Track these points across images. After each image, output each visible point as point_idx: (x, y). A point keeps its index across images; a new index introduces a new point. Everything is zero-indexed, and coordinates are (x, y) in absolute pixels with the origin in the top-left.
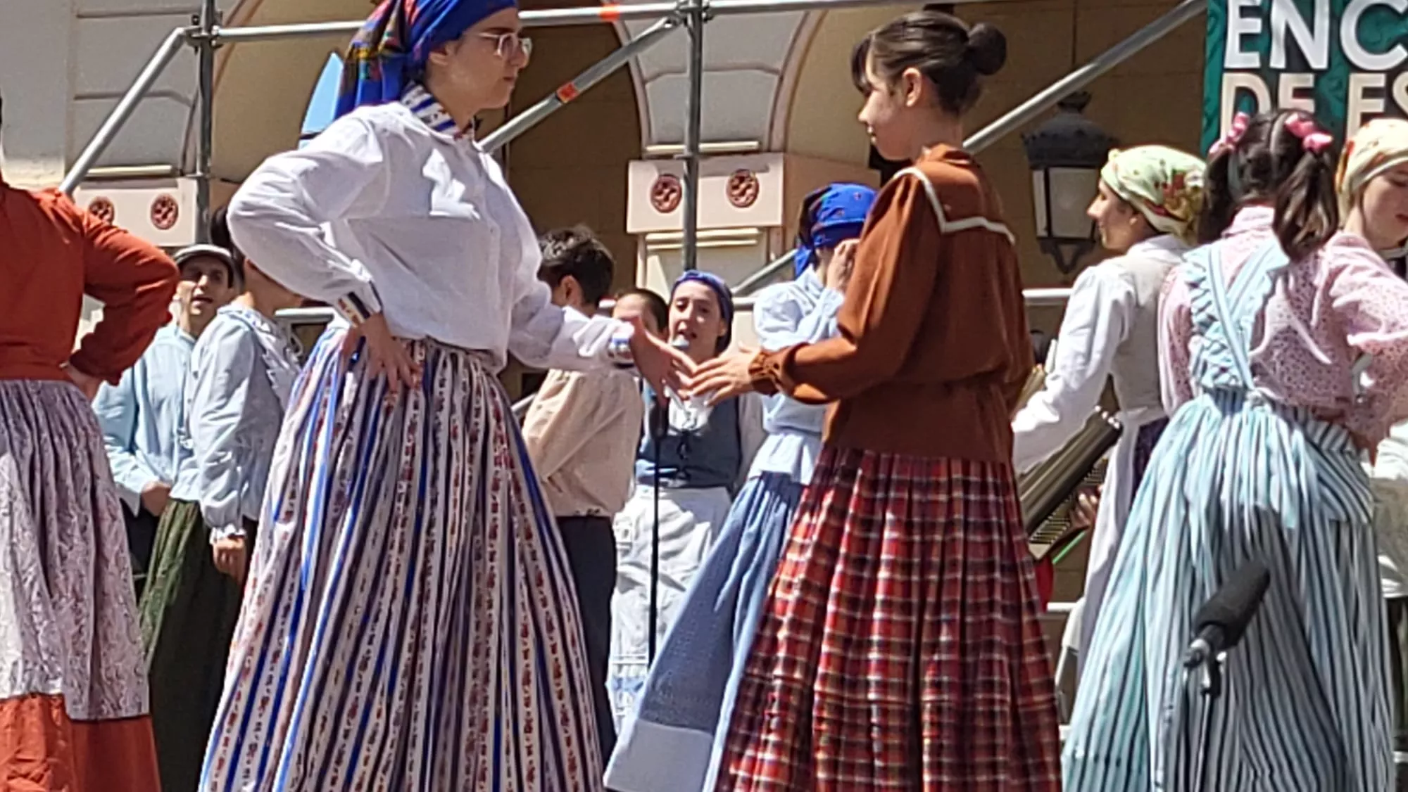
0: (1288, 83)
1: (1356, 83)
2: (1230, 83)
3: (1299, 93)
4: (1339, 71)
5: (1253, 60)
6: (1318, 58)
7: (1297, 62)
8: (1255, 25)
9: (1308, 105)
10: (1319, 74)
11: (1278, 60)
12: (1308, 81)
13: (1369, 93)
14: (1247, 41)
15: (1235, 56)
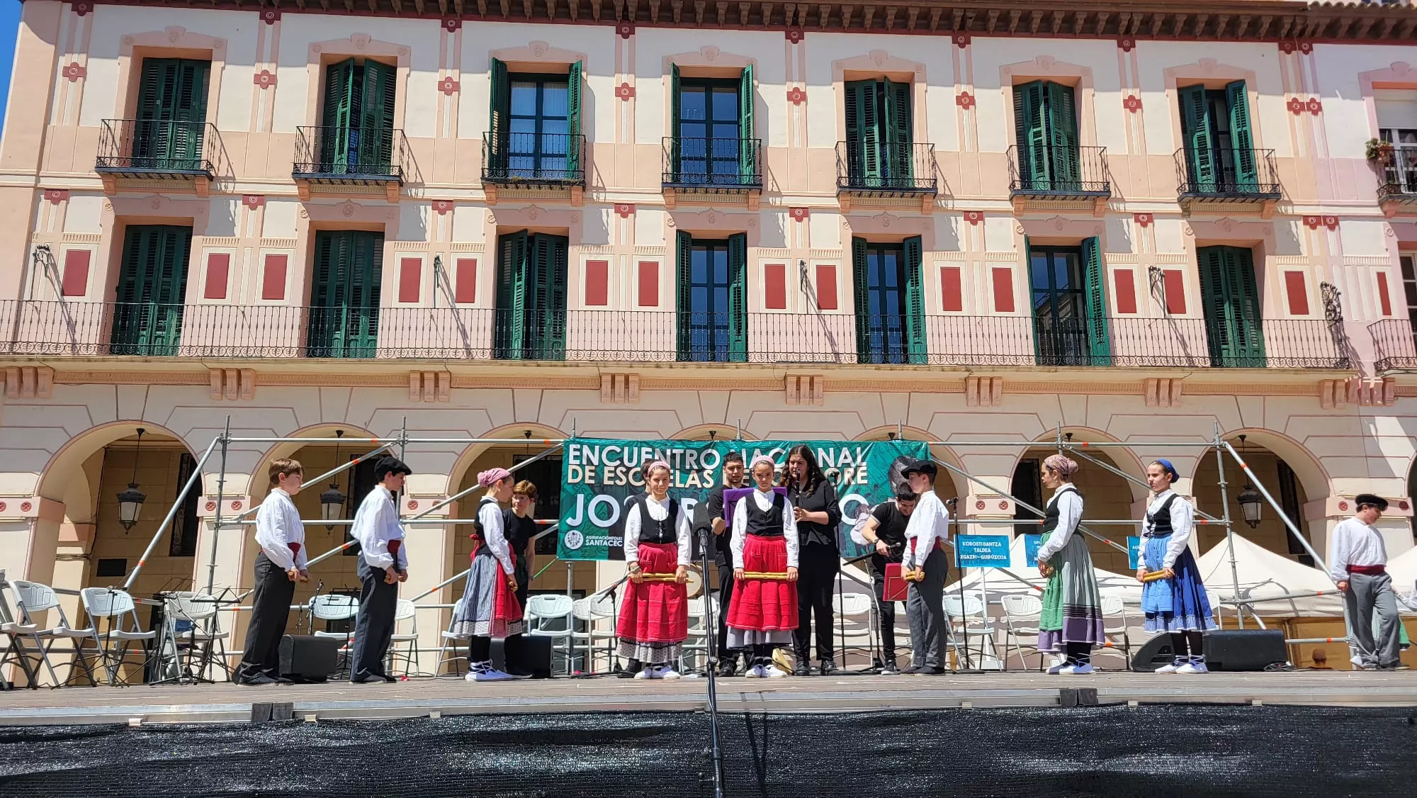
0: (587, 468)
1: (606, 469)
2: (571, 468)
3: (591, 471)
4: (601, 466)
5: (578, 462)
6: (596, 463)
7: (590, 462)
8: (578, 453)
9: (593, 474)
10: (596, 466)
11: (585, 462)
12: (593, 468)
13: (610, 472)
14: (575, 457)
15: (571, 461)
